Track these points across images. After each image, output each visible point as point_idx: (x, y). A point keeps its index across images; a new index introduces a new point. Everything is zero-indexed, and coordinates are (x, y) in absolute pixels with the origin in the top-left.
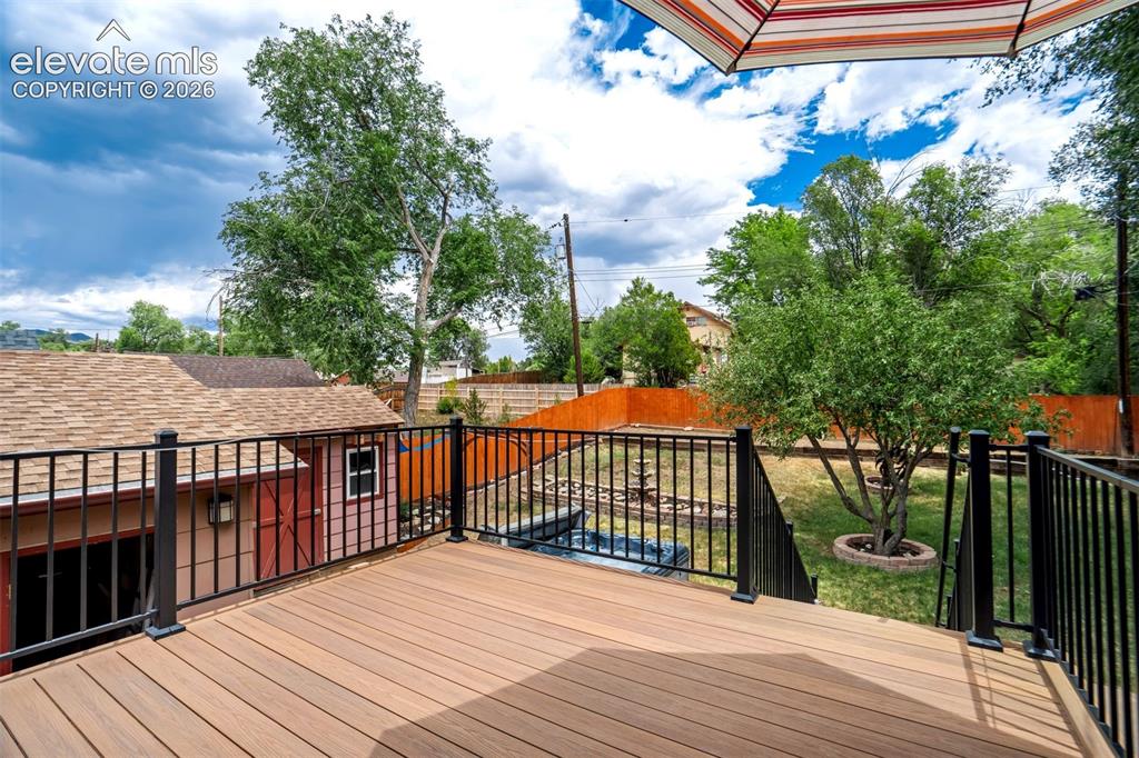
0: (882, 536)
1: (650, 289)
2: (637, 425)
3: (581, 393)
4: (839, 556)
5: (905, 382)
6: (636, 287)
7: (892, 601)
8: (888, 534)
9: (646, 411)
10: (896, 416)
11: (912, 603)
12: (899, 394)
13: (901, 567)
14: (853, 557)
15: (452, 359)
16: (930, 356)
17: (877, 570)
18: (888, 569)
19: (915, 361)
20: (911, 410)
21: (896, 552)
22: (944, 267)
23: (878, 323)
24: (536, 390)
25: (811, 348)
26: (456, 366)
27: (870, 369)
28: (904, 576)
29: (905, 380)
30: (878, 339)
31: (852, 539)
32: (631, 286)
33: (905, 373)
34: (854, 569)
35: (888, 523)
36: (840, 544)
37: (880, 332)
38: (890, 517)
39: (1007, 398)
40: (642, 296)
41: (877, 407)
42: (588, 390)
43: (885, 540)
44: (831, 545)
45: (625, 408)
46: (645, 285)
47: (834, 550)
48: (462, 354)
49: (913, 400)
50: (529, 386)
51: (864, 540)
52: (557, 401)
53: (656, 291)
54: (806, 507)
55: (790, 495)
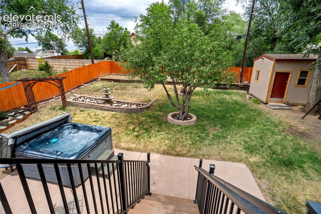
0: (182, 113)
1: (117, 25)
2: (114, 74)
3: (93, 62)
4: (169, 121)
5: (193, 62)
6: (112, 24)
7: (182, 138)
8: (183, 113)
9: (117, 69)
10: (189, 75)
11: (188, 138)
12: (190, 66)
13: (186, 124)
14: (173, 121)
15: (52, 49)
16: (202, 52)
17: (179, 125)
18: (183, 125)
19: (197, 54)
20: (194, 72)
21: (185, 119)
22: (206, 27)
23: (185, 37)
24: (77, 62)
25: (161, 47)
26: (54, 52)
27: (181, 56)
28: (187, 127)
29: (192, 61)
30: (185, 44)
31: (173, 114)
32: (111, 24)
33: (193, 58)
34: (173, 126)
35: (184, 109)
36: (169, 117)
37: (186, 41)
38: (184, 107)
39: (224, 69)
40: (115, 28)
41: (183, 71)
42: (95, 61)
43: (183, 114)
44: (167, 117)
45: (109, 68)
46: (116, 24)
47: (168, 119)
48: (56, 48)
49: (195, 69)
50: (75, 60)
51: (177, 114)
52: (83, 66)
53: (120, 27)
54: (161, 102)
55: (157, 98)
